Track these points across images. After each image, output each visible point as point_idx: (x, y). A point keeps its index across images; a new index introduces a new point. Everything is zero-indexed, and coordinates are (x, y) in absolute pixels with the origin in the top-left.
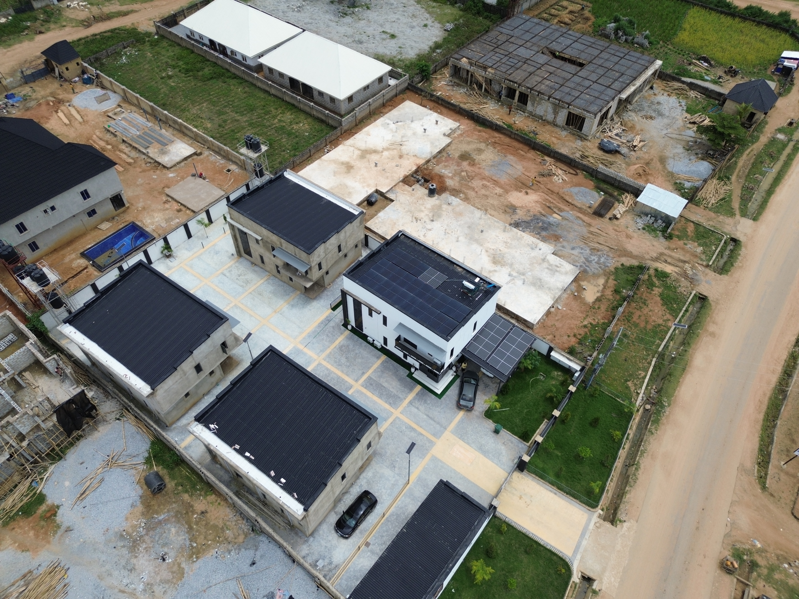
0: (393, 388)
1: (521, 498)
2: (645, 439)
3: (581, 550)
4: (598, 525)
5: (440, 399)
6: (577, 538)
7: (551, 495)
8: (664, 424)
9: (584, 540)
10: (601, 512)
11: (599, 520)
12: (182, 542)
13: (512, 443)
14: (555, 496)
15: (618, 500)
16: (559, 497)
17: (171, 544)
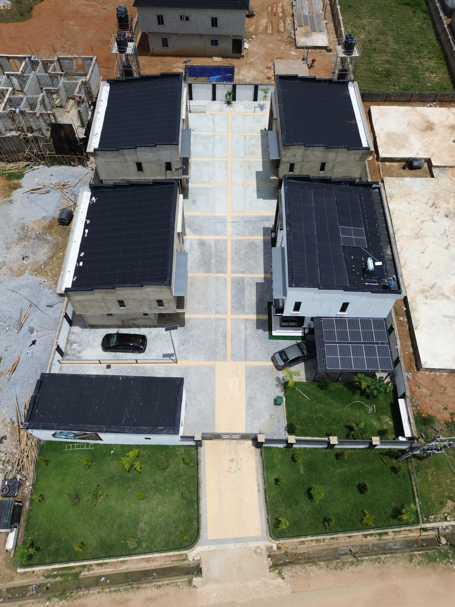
0: (249, 300)
1: (231, 461)
2: (396, 555)
3: (221, 546)
4: (259, 551)
5: (269, 339)
6: (230, 536)
7: (255, 488)
8: (434, 569)
9: (233, 544)
10: (275, 548)
11: (265, 549)
12: (40, 260)
13: (278, 422)
14: (256, 492)
15: (304, 559)
16: (259, 496)
17: (35, 256)
